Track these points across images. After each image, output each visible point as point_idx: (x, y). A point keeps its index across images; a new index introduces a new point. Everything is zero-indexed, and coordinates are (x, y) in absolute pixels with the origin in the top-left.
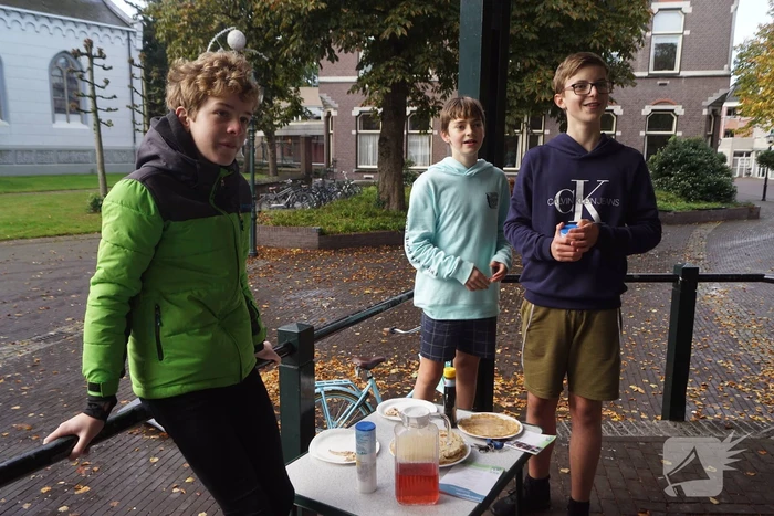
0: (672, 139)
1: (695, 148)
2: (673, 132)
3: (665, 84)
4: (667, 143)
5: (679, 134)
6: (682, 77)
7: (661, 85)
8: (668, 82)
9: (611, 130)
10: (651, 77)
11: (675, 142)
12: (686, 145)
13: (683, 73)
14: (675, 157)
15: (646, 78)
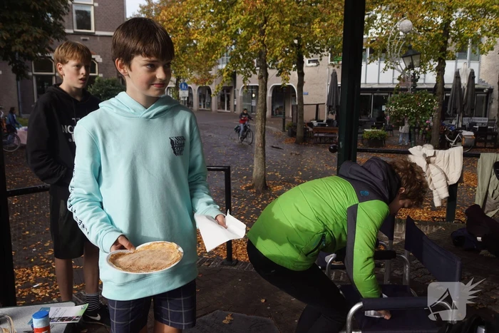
0: (97, 79)
1: (113, 85)
2: (97, 74)
3: (86, 40)
4: (94, 82)
5: (101, 75)
6: (97, 36)
7: (84, 40)
8: (88, 38)
9: (52, 71)
10: (76, 34)
11: (99, 81)
12: (107, 83)
13: (98, 33)
14: (101, 92)
15: (72, 34)
